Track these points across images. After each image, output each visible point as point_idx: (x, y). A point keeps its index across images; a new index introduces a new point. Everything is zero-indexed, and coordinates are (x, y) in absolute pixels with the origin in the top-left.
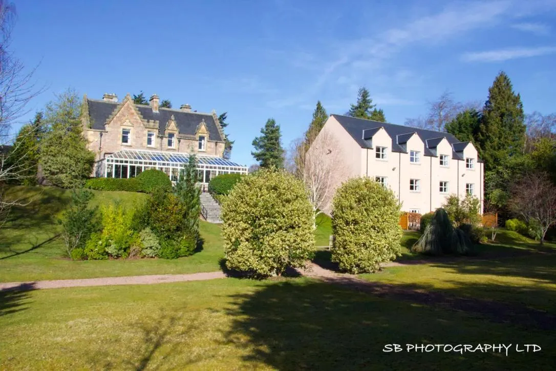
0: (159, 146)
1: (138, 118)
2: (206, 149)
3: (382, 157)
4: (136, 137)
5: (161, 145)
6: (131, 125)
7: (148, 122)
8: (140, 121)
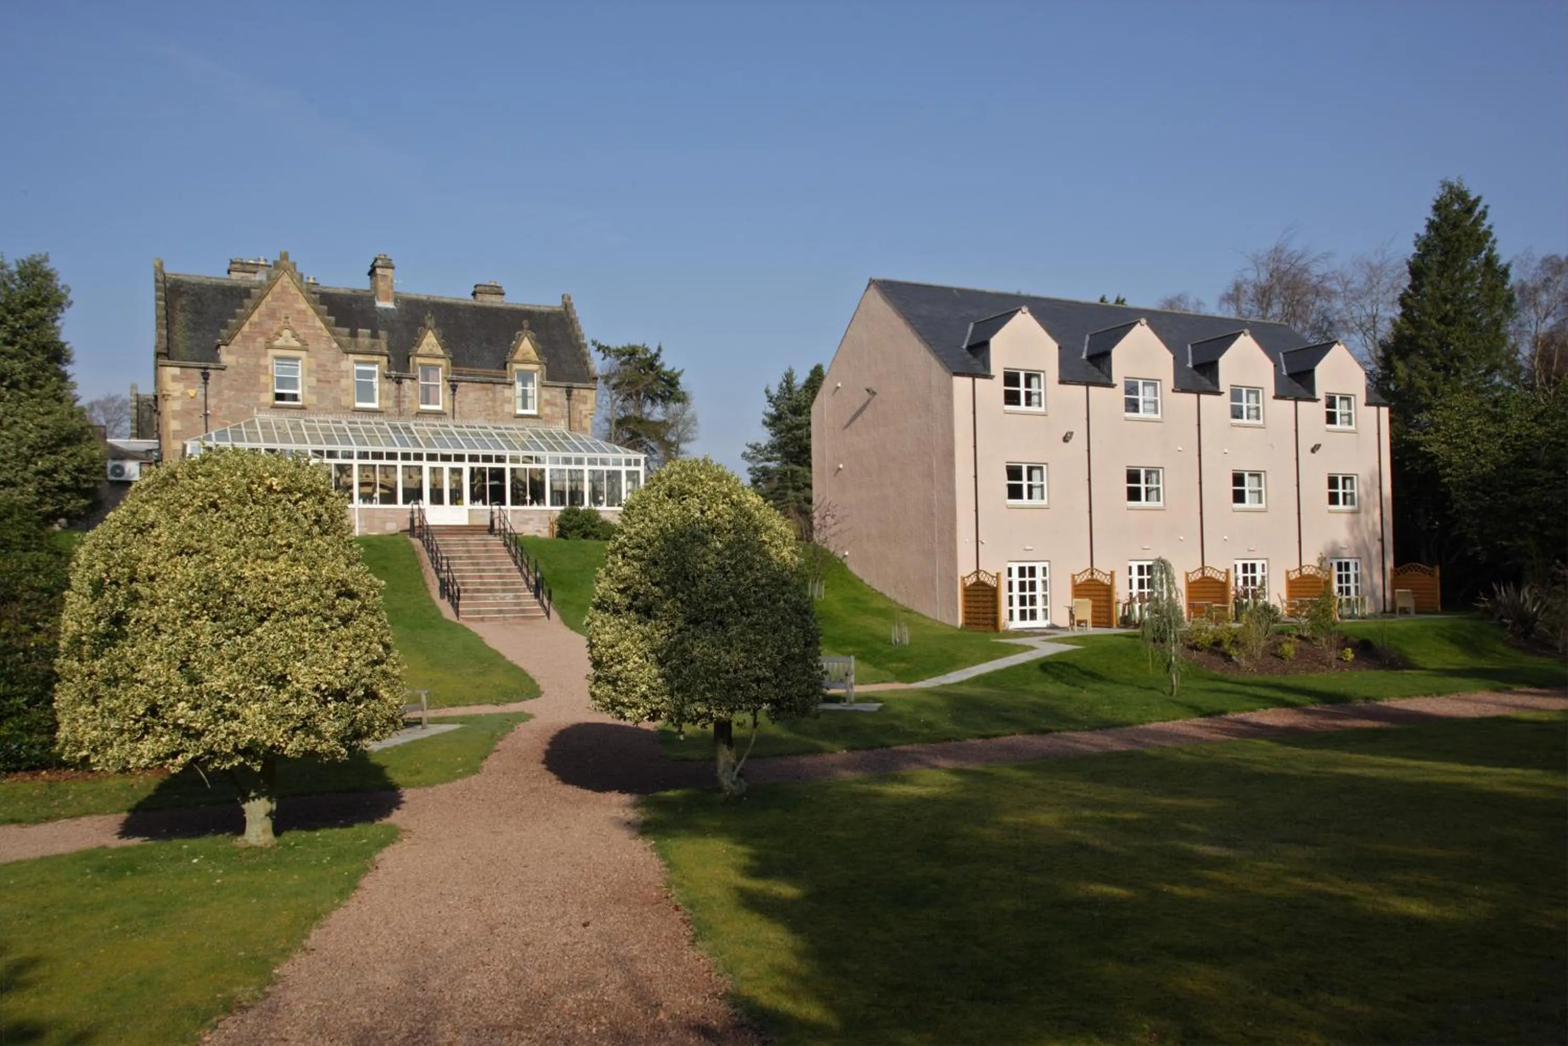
0: (391, 403)
1: (319, 324)
2: (539, 409)
3: (1028, 403)
4: (319, 381)
5: (399, 401)
6: (297, 344)
7: (354, 334)
8: (326, 333)
